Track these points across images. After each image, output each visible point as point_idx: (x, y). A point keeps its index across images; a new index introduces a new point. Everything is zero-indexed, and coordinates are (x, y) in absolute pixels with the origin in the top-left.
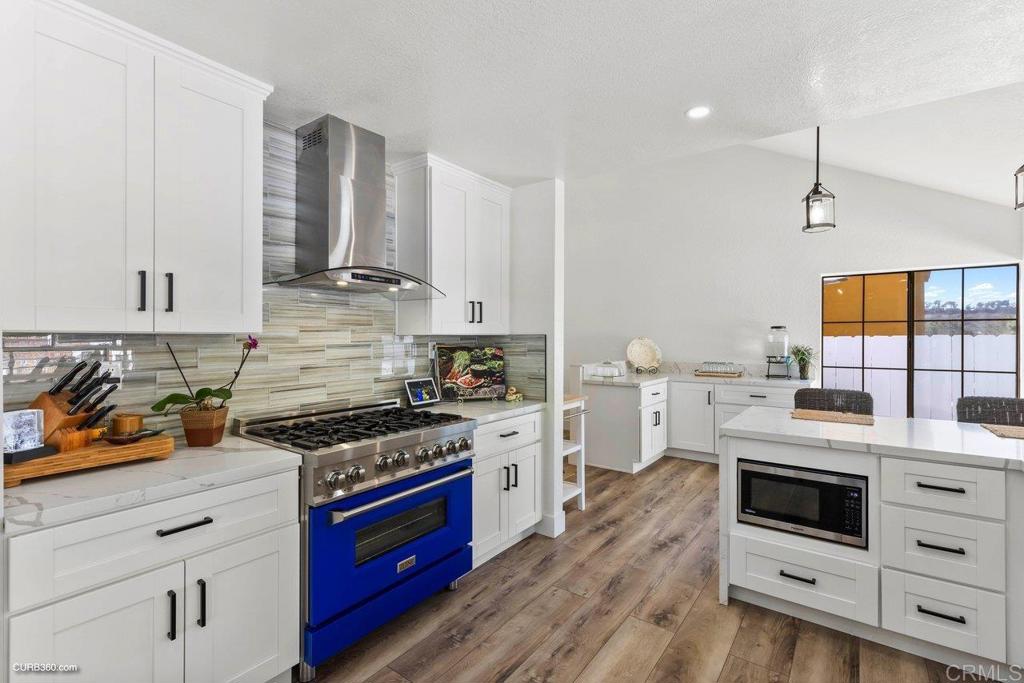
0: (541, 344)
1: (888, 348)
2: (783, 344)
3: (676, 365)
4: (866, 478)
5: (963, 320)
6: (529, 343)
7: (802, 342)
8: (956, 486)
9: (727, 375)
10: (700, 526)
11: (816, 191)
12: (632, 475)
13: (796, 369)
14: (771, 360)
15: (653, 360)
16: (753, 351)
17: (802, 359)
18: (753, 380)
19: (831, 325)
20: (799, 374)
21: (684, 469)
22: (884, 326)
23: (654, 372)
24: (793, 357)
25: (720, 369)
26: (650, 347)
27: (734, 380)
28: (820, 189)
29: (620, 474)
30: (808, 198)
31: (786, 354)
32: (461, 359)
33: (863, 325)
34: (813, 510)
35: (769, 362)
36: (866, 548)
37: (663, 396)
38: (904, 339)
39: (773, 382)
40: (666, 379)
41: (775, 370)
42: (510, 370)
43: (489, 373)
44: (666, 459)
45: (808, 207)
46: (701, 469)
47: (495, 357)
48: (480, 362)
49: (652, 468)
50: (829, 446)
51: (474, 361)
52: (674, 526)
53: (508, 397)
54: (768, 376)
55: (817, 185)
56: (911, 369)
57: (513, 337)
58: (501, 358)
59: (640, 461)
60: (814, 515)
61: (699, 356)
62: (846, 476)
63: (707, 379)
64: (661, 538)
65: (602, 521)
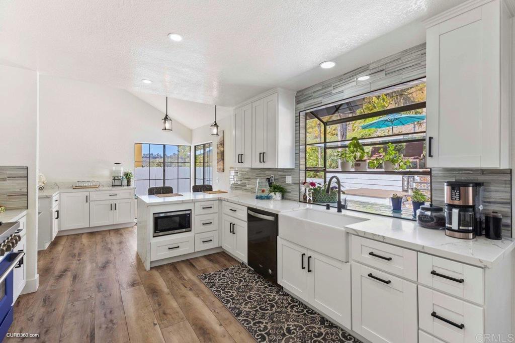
0: (26, 173)
3: (56, 184)
4: (191, 210)
8: (210, 206)
9: (90, 187)
11: (166, 118)
12: (45, 250)
13: (125, 182)
14: (115, 178)
16: (104, 175)
17: (128, 178)
18: (105, 188)
20: (126, 184)
21: (75, 239)
24: (124, 177)
27: (98, 189)
31: (122, 175)
33: (149, 163)
34: (177, 224)
36: (191, 231)
37: (58, 202)
39: (114, 188)
40: (58, 192)
41: (117, 183)
44: (57, 238)
45: (165, 122)
46: (85, 236)
49: (54, 244)
55: (167, 115)
56: (164, 179)
60: (178, 226)
61: (74, 179)
62: (187, 210)
63: (84, 190)
64: (100, 265)
65: (57, 273)
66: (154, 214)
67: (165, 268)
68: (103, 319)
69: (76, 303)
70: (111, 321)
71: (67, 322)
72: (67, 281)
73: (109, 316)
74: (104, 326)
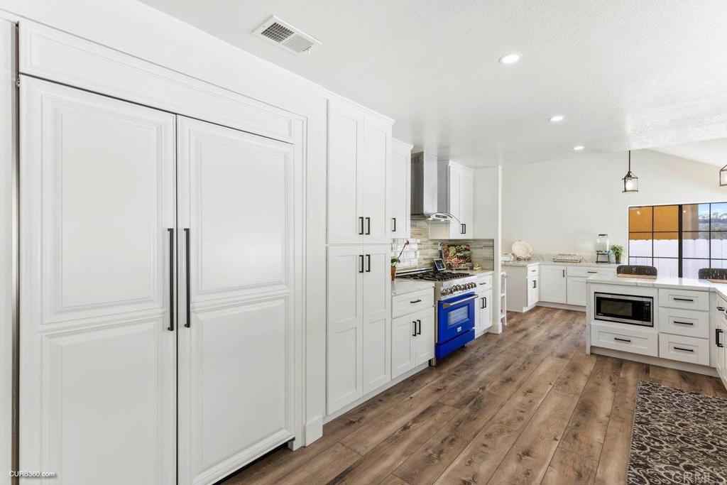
0: (491, 243)
1: (667, 247)
2: (606, 244)
3: (541, 256)
4: (652, 298)
5: (710, 231)
6: (484, 243)
7: (617, 244)
8: (690, 299)
9: (572, 261)
10: (568, 332)
11: (629, 175)
12: (522, 313)
13: (613, 258)
14: (598, 253)
15: (527, 253)
16: (588, 248)
17: (617, 253)
18: (587, 264)
19: (634, 234)
20: (615, 260)
21: (550, 312)
22: (665, 234)
23: (529, 259)
24: (611, 251)
25: (568, 258)
26: (526, 246)
27: (578, 264)
28: (631, 174)
29: (516, 313)
30: (625, 179)
31: (608, 250)
32: (453, 250)
33: (653, 233)
34: (629, 312)
35: (598, 254)
36: (652, 326)
37: (537, 273)
38: (677, 241)
39: (600, 265)
40: (538, 263)
41: (601, 258)
42: (473, 256)
43: (464, 257)
44: (537, 308)
45: (625, 182)
46: (559, 312)
47: (466, 250)
48: (460, 252)
49: (532, 311)
50: (636, 286)
51: (458, 251)
52: (555, 331)
53: (474, 268)
54: (597, 262)
55: (629, 172)
56: (680, 258)
57: (475, 240)
58: (469, 250)
59: (527, 306)
60: (630, 314)
61: (555, 252)
62: (644, 297)
63: (561, 264)
64: (551, 335)
65: (517, 329)
66: (595, 293)
67: (609, 360)
68: (521, 364)
69: (513, 349)
70: (524, 367)
71: (501, 355)
72: (519, 336)
73: (526, 365)
74: (518, 367)
